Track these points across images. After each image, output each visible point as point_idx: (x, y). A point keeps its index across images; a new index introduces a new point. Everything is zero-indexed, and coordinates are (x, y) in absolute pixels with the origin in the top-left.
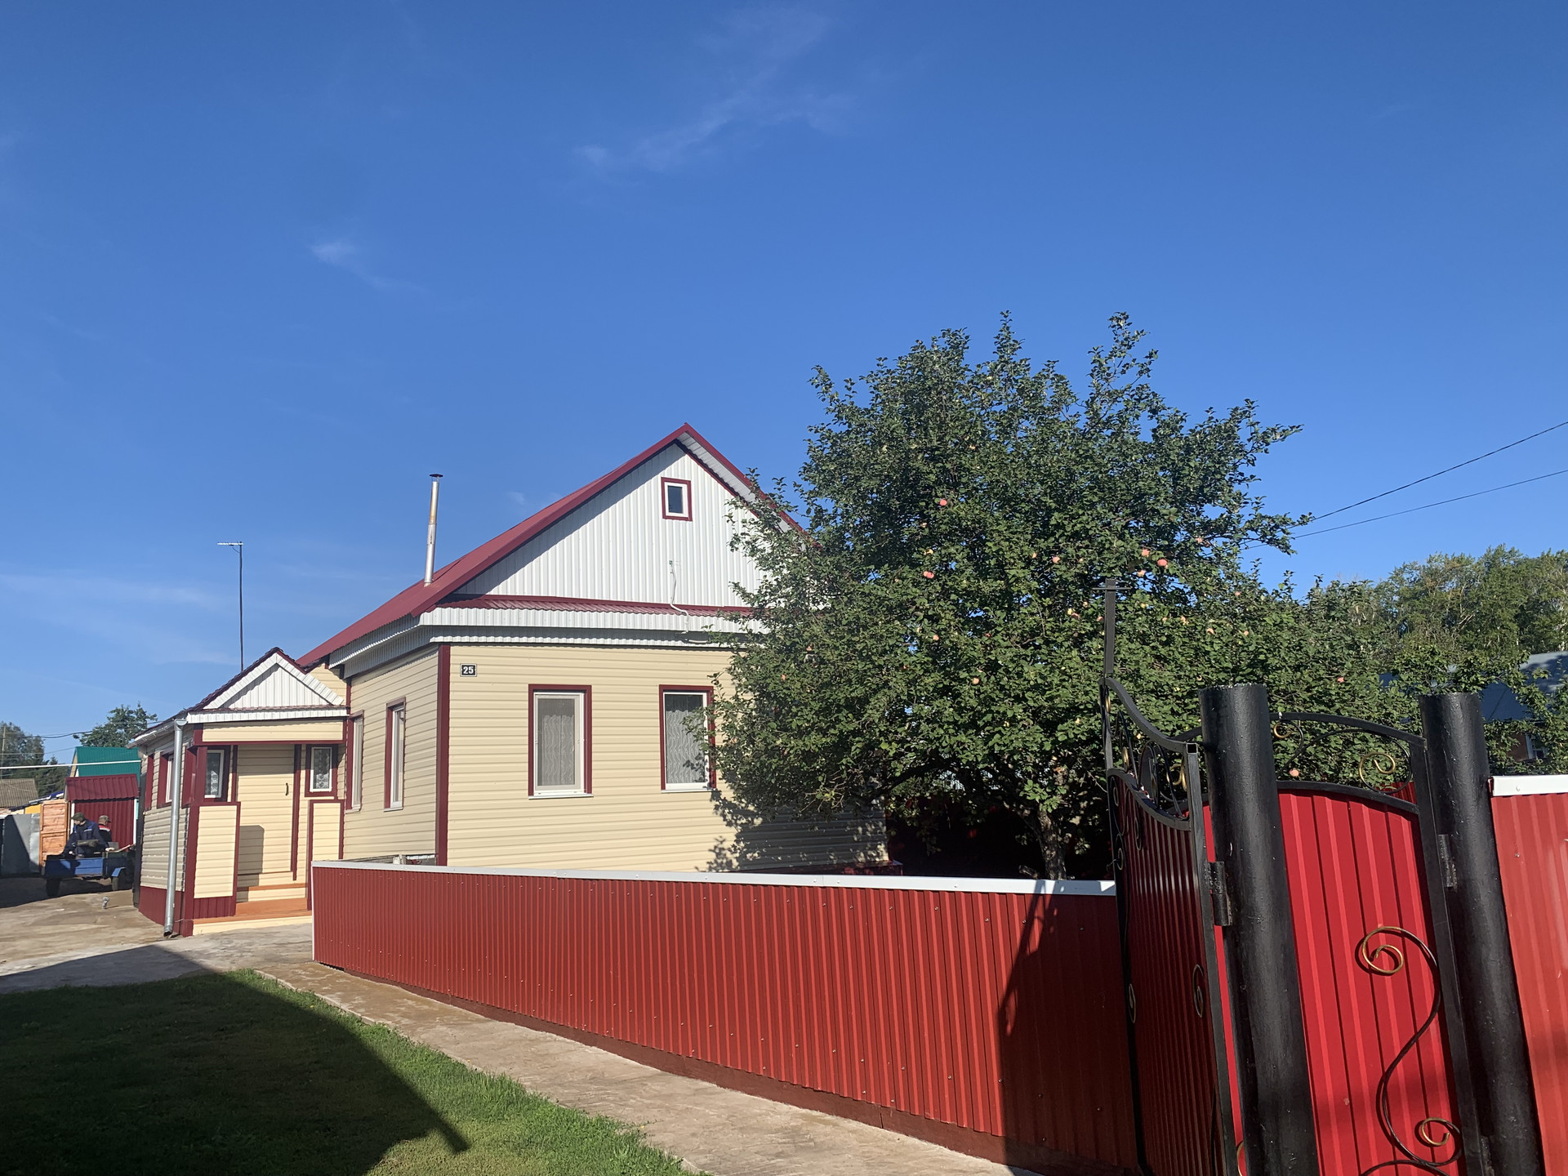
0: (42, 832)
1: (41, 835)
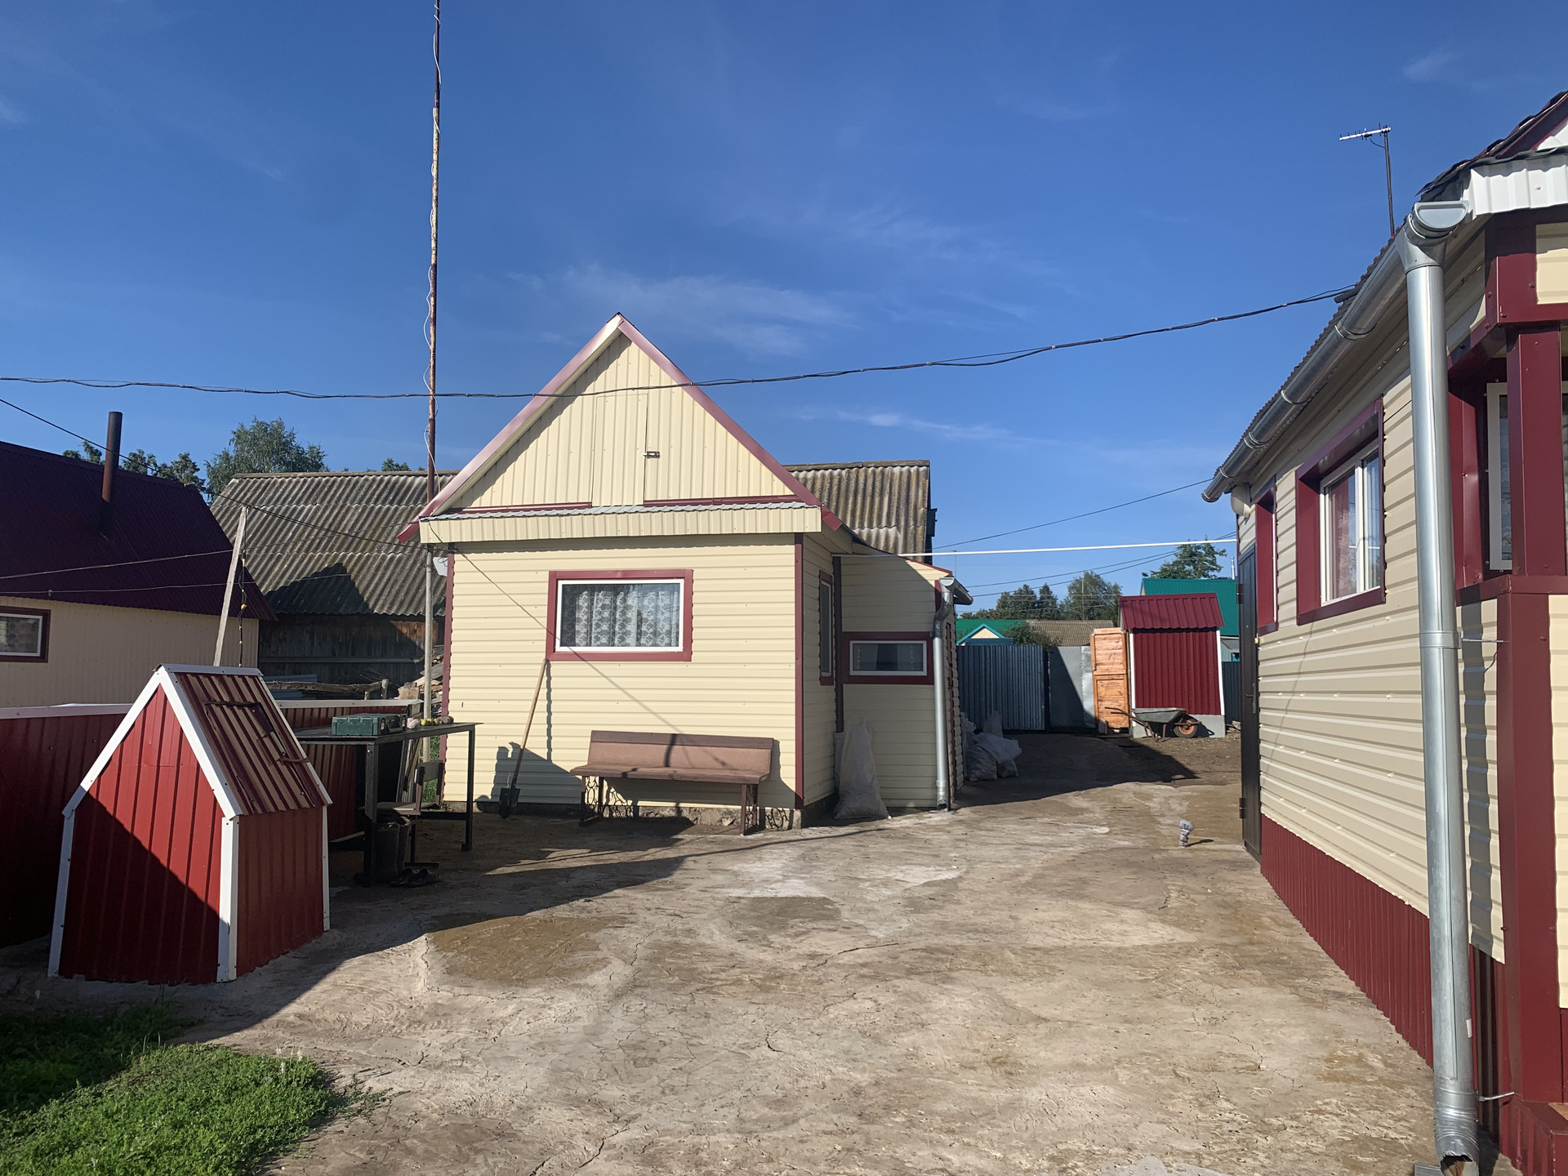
0: (1095, 673)
1: (1094, 676)
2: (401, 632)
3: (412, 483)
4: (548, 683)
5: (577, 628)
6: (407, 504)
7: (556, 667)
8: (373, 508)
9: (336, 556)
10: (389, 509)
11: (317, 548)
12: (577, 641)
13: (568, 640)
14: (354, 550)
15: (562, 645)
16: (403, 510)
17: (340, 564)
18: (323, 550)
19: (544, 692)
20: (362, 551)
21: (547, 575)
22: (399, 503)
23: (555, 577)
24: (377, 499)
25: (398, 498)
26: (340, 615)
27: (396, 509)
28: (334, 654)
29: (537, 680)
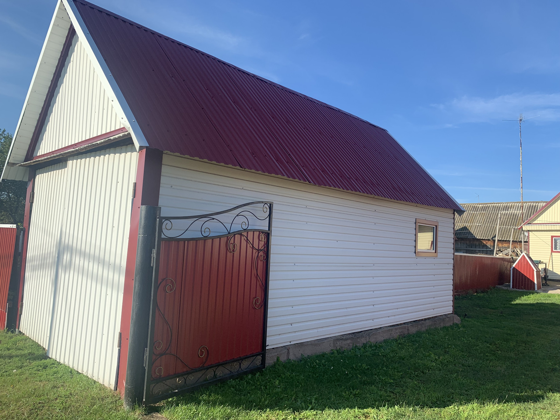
2: (484, 243)
3: (479, 206)
4: (552, 257)
5: (557, 246)
6: (479, 212)
7: (553, 254)
8: (470, 213)
9: (464, 225)
10: (474, 213)
11: (458, 222)
12: (557, 249)
13: (556, 248)
14: (468, 223)
15: (554, 250)
16: (478, 213)
17: (465, 227)
18: (460, 223)
19: (551, 258)
20: (470, 223)
21: (551, 237)
22: (477, 211)
23: (552, 237)
24: (471, 211)
25: (476, 210)
26: (468, 238)
27: (476, 213)
28: (466, 247)
29: (549, 256)
